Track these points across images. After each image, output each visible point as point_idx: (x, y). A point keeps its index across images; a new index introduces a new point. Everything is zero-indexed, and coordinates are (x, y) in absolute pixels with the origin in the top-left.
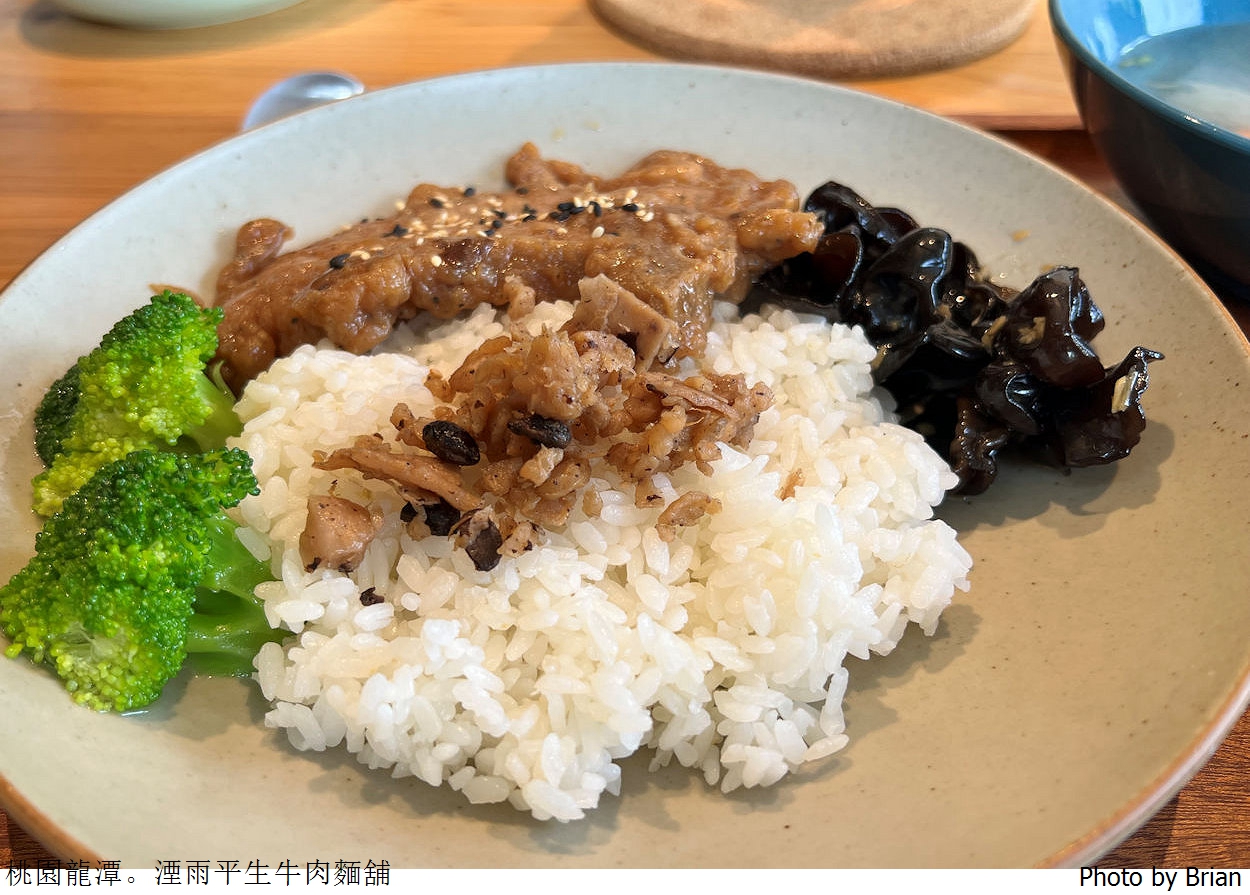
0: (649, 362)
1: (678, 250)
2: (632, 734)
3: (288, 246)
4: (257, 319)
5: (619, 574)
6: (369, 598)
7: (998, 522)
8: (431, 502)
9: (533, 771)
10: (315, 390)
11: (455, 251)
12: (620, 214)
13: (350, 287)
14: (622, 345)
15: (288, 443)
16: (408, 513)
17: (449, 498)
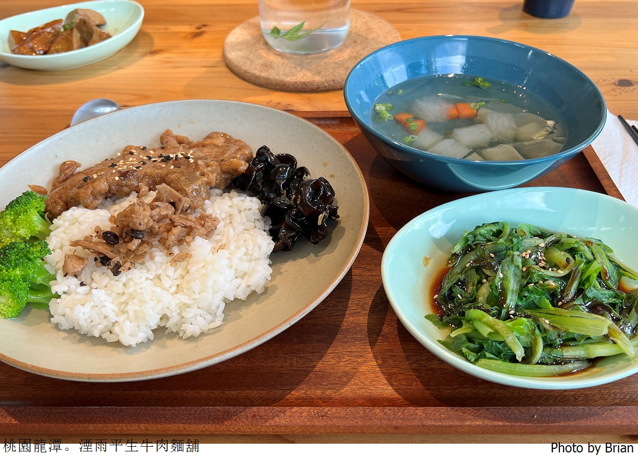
0: (179, 211)
1: (198, 173)
2: (154, 322)
3: (78, 170)
4: (61, 198)
5: (158, 277)
6: (82, 284)
7: (295, 260)
8: (102, 256)
9: (123, 331)
10: (75, 221)
11: (124, 175)
12: (184, 159)
13: (88, 188)
14: (170, 206)
15: (64, 239)
16: (96, 259)
17: (107, 255)
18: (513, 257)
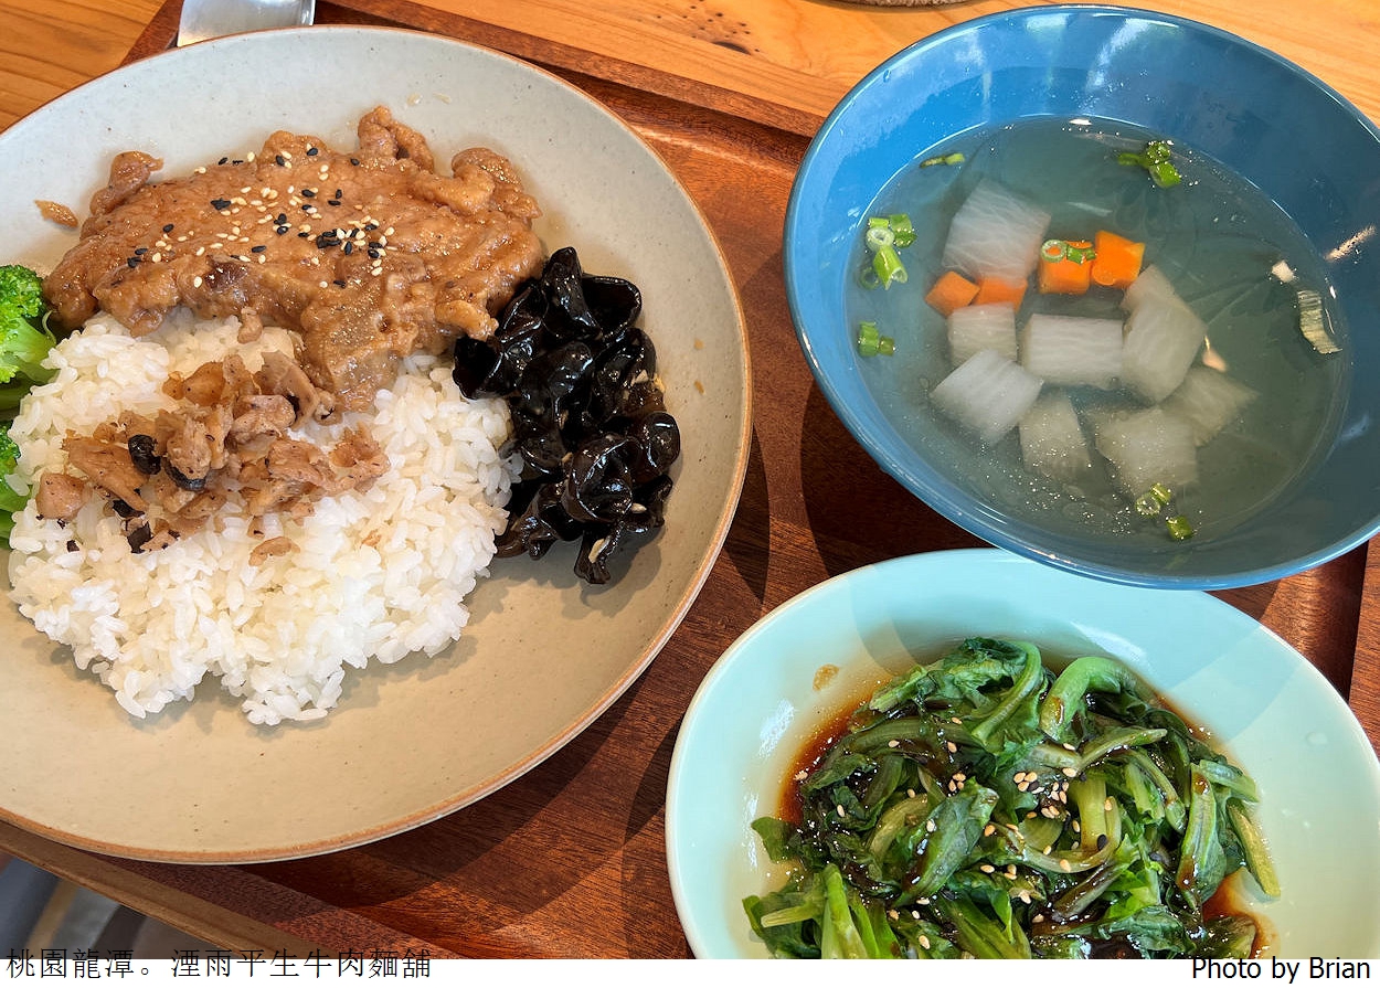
0: (306, 418)
6: (71, 546)
8: (115, 499)
9: (123, 688)
12: (362, 259)
13: (129, 294)
14: (288, 403)
17: (127, 499)
18: (975, 799)
